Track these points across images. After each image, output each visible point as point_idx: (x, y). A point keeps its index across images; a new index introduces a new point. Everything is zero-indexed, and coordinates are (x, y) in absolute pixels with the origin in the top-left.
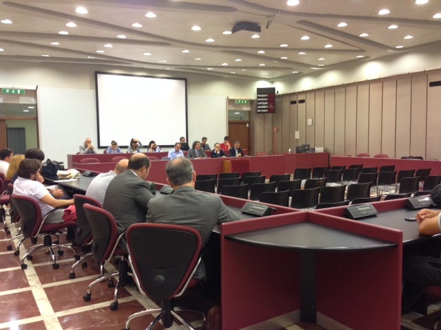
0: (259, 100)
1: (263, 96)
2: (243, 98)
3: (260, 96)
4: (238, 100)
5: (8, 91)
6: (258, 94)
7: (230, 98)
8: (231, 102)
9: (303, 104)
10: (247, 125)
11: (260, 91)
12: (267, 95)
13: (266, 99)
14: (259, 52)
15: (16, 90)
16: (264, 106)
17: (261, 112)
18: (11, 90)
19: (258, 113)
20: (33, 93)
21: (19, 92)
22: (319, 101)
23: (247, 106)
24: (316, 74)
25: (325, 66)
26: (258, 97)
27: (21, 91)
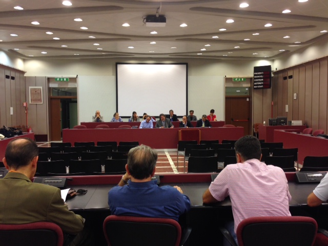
0: (256, 77)
1: (259, 73)
2: (241, 76)
3: (256, 73)
4: (235, 79)
5: (58, 79)
6: (255, 72)
7: (227, 76)
8: (228, 80)
9: (292, 79)
10: (248, 100)
11: (257, 69)
12: (263, 73)
13: (262, 76)
14: (213, 37)
15: (63, 79)
16: (260, 82)
17: (257, 88)
18: (60, 79)
19: (255, 88)
20: (74, 80)
21: (65, 79)
22: (302, 75)
23: (247, 83)
24: (301, 51)
25: (302, 43)
26: (255, 75)
27: (67, 79)
